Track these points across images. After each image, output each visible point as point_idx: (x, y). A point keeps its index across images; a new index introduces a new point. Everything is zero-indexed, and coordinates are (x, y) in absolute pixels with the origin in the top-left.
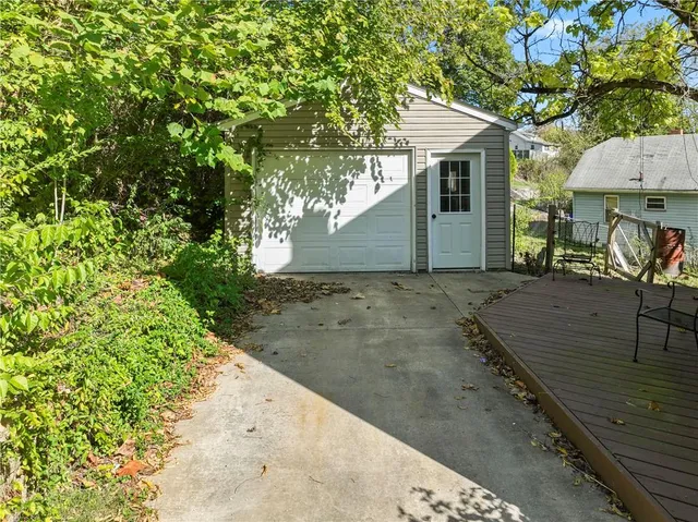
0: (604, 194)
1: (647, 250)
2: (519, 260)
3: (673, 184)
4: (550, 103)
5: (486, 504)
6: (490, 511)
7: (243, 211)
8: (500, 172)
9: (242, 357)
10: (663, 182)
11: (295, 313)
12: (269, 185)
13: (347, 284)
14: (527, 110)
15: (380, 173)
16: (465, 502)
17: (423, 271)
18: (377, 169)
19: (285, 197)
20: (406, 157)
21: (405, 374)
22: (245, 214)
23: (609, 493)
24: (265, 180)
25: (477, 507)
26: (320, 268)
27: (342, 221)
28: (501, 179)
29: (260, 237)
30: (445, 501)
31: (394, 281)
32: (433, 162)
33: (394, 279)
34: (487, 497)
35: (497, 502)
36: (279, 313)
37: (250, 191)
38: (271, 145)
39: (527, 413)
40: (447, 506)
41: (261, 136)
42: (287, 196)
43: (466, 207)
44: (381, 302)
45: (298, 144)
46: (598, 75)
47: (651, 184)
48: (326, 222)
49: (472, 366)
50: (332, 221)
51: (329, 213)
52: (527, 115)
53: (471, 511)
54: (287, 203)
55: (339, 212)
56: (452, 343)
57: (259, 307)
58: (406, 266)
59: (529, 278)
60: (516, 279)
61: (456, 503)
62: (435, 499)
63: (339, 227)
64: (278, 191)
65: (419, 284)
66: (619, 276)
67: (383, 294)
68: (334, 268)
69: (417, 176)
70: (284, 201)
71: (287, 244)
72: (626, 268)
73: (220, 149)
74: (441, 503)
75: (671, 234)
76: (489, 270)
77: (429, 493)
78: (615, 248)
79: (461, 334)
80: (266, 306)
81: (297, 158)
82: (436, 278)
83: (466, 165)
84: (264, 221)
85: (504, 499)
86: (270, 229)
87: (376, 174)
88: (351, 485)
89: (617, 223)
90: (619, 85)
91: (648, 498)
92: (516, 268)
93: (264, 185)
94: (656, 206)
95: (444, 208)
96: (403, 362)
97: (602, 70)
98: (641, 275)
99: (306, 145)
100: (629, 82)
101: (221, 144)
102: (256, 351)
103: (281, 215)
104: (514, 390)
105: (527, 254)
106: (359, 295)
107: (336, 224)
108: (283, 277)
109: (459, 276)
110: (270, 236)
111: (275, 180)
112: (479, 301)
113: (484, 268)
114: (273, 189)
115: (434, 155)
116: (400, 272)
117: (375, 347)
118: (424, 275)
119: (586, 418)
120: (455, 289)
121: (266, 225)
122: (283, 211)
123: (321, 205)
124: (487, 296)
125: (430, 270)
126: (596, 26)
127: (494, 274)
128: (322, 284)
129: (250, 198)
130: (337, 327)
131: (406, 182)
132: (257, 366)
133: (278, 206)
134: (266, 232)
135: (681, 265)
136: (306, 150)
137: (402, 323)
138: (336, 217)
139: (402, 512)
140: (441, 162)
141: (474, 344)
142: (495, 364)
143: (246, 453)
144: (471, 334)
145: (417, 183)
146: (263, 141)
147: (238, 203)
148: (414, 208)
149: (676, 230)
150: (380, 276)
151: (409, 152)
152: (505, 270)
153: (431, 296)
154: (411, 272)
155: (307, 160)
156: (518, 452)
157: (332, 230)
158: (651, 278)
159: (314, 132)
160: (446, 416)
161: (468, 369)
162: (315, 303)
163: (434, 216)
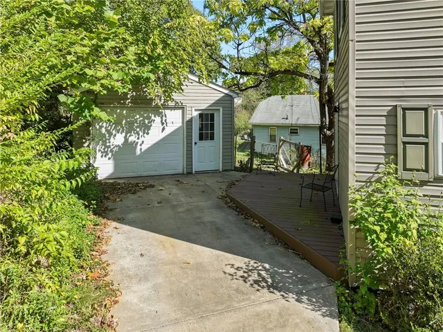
0: (269, 126)
1: (294, 156)
2: (237, 165)
3: (302, 121)
4: (248, 80)
5: (256, 265)
6: (258, 267)
7: (84, 143)
8: (229, 119)
9: (114, 224)
10: (297, 120)
11: (130, 199)
12: (101, 127)
13: (151, 182)
14: (235, 82)
15: (166, 120)
16: (247, 266)
17: (190, 173)
18: (164, 118)
19: (110, 134)
20: (181, 111)
21: (203, 223)
22: (86, 145)
23: (299, 255)
24: (98, 124)
25: (252, 266)
26: (131, 174)
27: (144, 147)
28: (230, 123)
29: (95, 158)
30: (240, 266)
31: (177, 179)
32: (195, 114)
33: (177, 178)
34: (255, 263)
35: (259, 264)
36: (121, 200)
37: (89, 131)
38: (103, 104)
39: (261, 232)
40: (241, 268)
41: (96, 98)
42: (112, 133)
43: (212, 138)
44: (175, 191)
45: (119, 103)
46: (272, 66)
47: (292, 121)
48: (136, 148)
49: (232, 216)
50: (139, 147)
51: (137, 142)
52: (235, 85)
53: (251, 268)
54: (112, 138)
55: (143, 142)
56: (219, 207)
57: (108, 198)
58: (180, 171)
59: (243, 174)
60: (239, 175)
61: (244, 267)
62: (236, 267)
63: (143, 150)
64: (107, 130)
65: (190, 180)
66: (282, 170)
67: (173, 187)
68: (139, 174)
69: (187, 122)
70: (110, 136)
71: (111, 161)
72: (285, 166)
73: (93, 110)
74: (238, 267)
75: (305, 148)
76: (223, 171)
77: (233, 265)
78: (281, 157)
79: (222, 203)
80: (111, 197)
81: (118, 111)
82: (199, 177)
83: (212, 116)
84: (98, 149)
85: (262, 263)
86: (102, 152)
87: (164, 121)
88: (199, 267)
89: (282, 144)
90: (282, 72)
91: (314, 251)
92: (236, 169)
93: (98, 127)
94: (294, 133)
95: (201, 138)
96: (199, 218)
97: (274, 64)
98: (294, 169)
99: (125, 103)
100: (286, 72)
101: (93, 106)
102: (121, 220)
103: (108, 144)
104: (254, 224)
105: (241, 161)
106: (161, 188)
107: (141, 149)
108: (111, 181)
109: (210, 174)
110: (102, 157)
111: (104, 124)
112: (224, 187)
113: (221, 170)
114: (103, 130)
115: (196, 110)
116: (177, 174)
117: (183, 212)
118: (191, 175)
119: (287, 229)
120: (210, 181)
121: (99, 150)
122: (110, 142)
123: (132, 138)
124: (227, 184)
125: (194, 172)
126: (269, 38)
127: (227, 173)
128: (137, 184)
129: (89, 135)
130: (157, 205)
131: (181, 124)
132: (126, 228)
133: (106, 139)
134: (99, 155)
135: (309, 163)
136: (123, 106)
137: (190, 200)
138: (141, 145)
139: (225, 273)
140: (200, 114)
141: (229, 207)
142: (242, 214)
143: (145, 263)
144: (227, 203)
145: (187, 125)
146: (98, 101)
147: (82, 138)
148: (185, 139)
149: (307, 146)
150: (167, 177)
151: (182, 108)
152: (232, 170)
153: (199, 186)
154: (183, 174)
155: (125, 112)
156: (262, 246)
157: (138, 152)
158: (298, 171)
159: (129, 96)
160: (229, 237)
161: (230, 217)
162: (139, 194)
163: (196, 143)
